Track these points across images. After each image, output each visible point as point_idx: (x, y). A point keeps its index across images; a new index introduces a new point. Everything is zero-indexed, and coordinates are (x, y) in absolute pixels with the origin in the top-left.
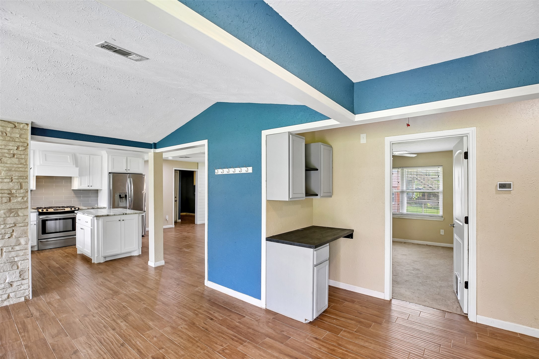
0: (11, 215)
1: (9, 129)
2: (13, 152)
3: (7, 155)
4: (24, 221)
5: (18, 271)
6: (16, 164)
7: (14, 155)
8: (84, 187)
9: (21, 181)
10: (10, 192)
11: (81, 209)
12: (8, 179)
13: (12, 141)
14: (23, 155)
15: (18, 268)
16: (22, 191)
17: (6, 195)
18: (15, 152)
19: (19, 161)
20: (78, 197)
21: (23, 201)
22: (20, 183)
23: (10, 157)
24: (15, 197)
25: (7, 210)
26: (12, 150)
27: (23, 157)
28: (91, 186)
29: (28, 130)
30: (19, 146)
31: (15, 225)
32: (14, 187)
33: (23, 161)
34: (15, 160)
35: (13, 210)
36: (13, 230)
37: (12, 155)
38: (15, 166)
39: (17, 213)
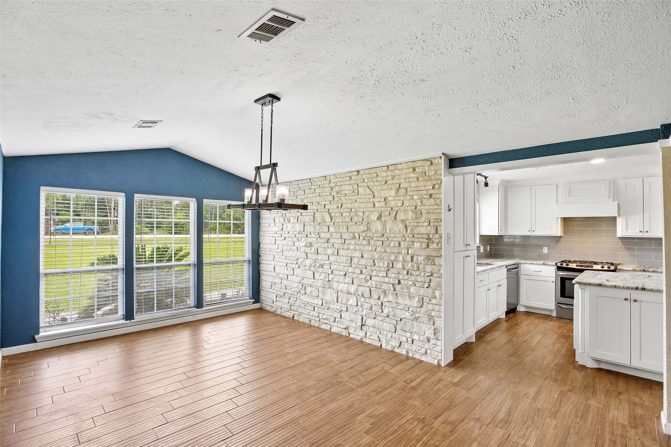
0: (429, 263)
1: (426, 168)
2: (430, 192)
3: (425, 196)
4: (439, 271)
5: (433, 327)
6: (432, 205)
7: (431, 195)
8: (633, 232)
9: (437, 224)
10: (428, 237)
11: (620, 270)
12: (427, 222)
13: (430, 180)
14: (438, 193)
15: (434, 324)
16: (437, 236)
17: (425, 240)
18: (432, 192)
19: (435, 202)
20: (628, 249)
21: (437, 248)
22: (436, 227)
23: (427, 198)
24: (431, 243)
25: (426, 256)
26: (429, 190)
27: (438, 196)
28: (647, 232)
29: (441, 164)
30: (435, 184)
31: (432, 275)
32: (431, 231)
33: (438, 201)
34: (432, 200)
35: (431, 257)
36: (431, 280)
37: (429, 196)
38: (432, 207)
39: (434, 261)
